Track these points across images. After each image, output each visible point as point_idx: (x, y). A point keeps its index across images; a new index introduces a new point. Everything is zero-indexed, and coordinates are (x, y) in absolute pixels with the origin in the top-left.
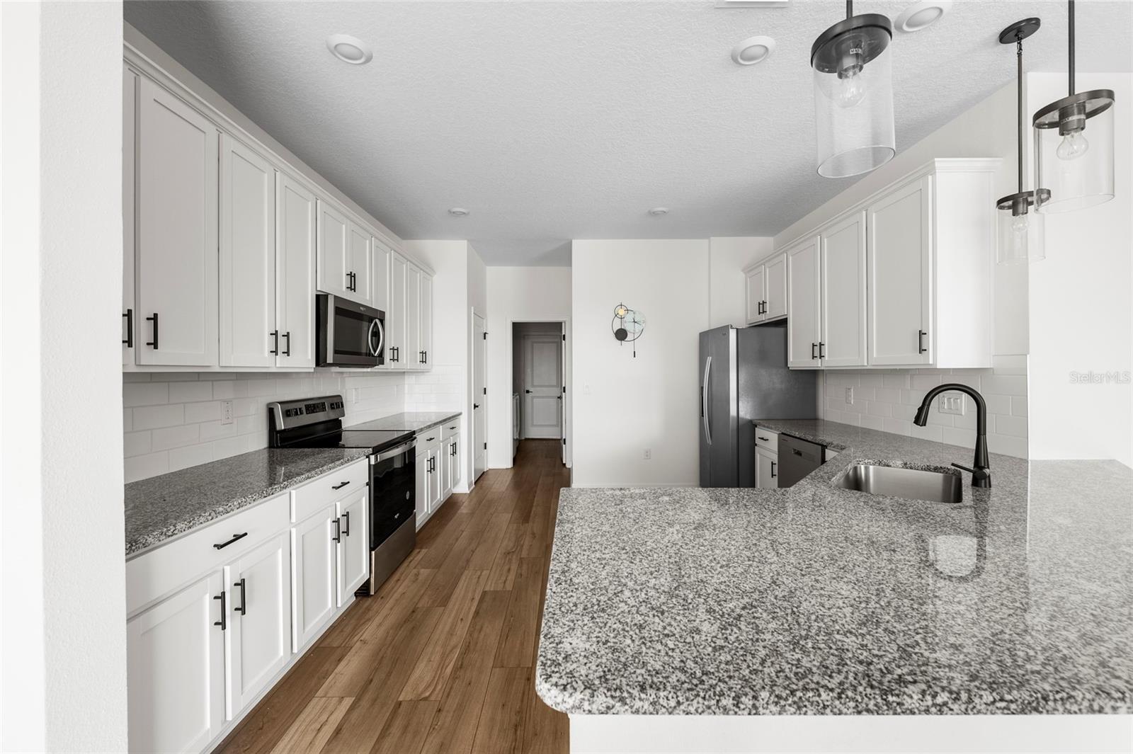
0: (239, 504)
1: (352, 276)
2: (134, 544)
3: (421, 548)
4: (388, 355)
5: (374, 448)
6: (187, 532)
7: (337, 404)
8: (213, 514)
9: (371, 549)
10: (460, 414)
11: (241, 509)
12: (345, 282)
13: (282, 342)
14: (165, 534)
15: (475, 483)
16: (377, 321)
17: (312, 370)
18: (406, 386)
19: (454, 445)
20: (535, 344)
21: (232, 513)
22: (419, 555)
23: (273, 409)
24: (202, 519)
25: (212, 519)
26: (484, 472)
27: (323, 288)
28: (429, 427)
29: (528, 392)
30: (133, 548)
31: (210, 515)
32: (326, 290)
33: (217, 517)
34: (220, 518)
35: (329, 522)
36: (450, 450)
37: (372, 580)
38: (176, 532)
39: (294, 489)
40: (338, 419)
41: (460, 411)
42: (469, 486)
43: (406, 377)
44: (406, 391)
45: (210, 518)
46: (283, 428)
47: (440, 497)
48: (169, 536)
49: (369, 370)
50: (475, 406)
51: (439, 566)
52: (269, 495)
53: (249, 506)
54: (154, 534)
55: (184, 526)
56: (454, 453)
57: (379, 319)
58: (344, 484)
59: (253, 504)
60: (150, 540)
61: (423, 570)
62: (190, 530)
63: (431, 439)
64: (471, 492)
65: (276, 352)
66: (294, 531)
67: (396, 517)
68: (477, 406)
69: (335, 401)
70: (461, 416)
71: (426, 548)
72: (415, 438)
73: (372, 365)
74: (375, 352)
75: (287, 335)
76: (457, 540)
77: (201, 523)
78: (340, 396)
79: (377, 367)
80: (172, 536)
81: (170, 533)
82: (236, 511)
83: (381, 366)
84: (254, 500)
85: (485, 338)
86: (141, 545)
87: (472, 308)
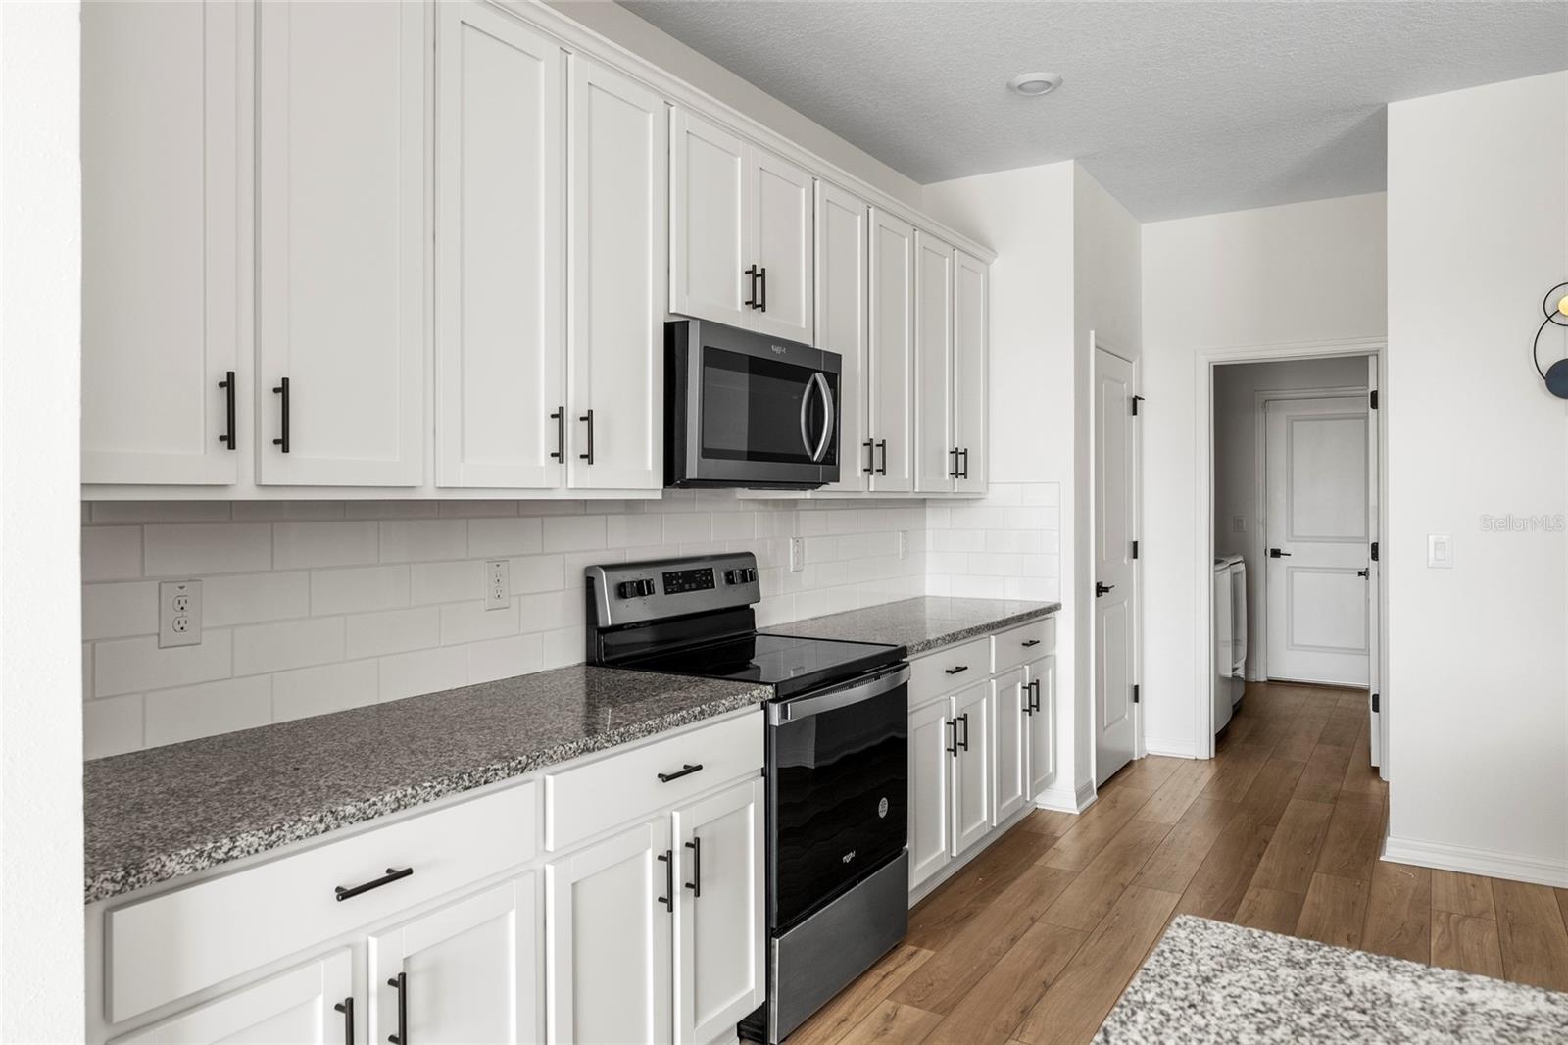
0: (398, 800)
1: (756, 275)
2: (133, 872)
3: (921, 945)
4: (853, 458)
5: (777, 687)
6: (263, 855)
7: (743, 571)
8: (329, 818)
9: (771, 934)
10: (1056, 607)
11: (401, 813)
12: (741, 288)
13: (575, 433)
14: (209, 856)
15: (1099, 789)
16: (820, 378)
17: (659, 496)
18: (929, 534)
19: (1034, 687)
20: (1295, 423)
21: (378, 820)
22: (909, 963)
23: (593, 579)
24: (301, 829)
25: (327, 830)
26: (1130, 763)
27: (683, 306)
28: (954, 638)
29: (1276, 553)
30: (131, 880)
31: (321, 821)
32: (688, 311)
33: (339, 827)
34: (346, 829)
35: (649, 857)
36: (1020, 698)
37: (775, 1008)
38: (235, 853)
39: (552, 774)
40: (748, 606)
41: (1051, 600)
42: (1080, 796)
43: (929, 511)
44: (929, 546)
45: (323, 827)
46: (610, 623)
47: (989, 817)
48: (218, 861)
49: (808, 494)
50: (1101, 590)
51: (946, 1009)
52: (478, 785)
53: (422, 807)
54: (184, 853)
55: (255, 840)
56: (1033, 706)
57: (823, 372)
58: (689, 770)
59: (434, 803)
60: (172, 865)
61: (906, 1008)
62: (271, 853)
63: (959, 669)
64: (1083, 814)
65: (559, 455)
66: (550, 869)
67: (847, 858)
68: (1107, 590)
69: (736, 566)
70: (1058, 614)
71: (931, 948)
72: (907, 664)
73: (815, 485)
74: (814, 451)
75: (588, 418)
76: (1014, 940)
77: (299, 838)
78: (750, 554)
79: (824, 488)
80: (225, 861)
81: (220, 855)
82: (389, 817)
83: (833, 486)
84: (437, 795)
85: (1135, 412)
86: (150, 876)
87: (1092, 333)
